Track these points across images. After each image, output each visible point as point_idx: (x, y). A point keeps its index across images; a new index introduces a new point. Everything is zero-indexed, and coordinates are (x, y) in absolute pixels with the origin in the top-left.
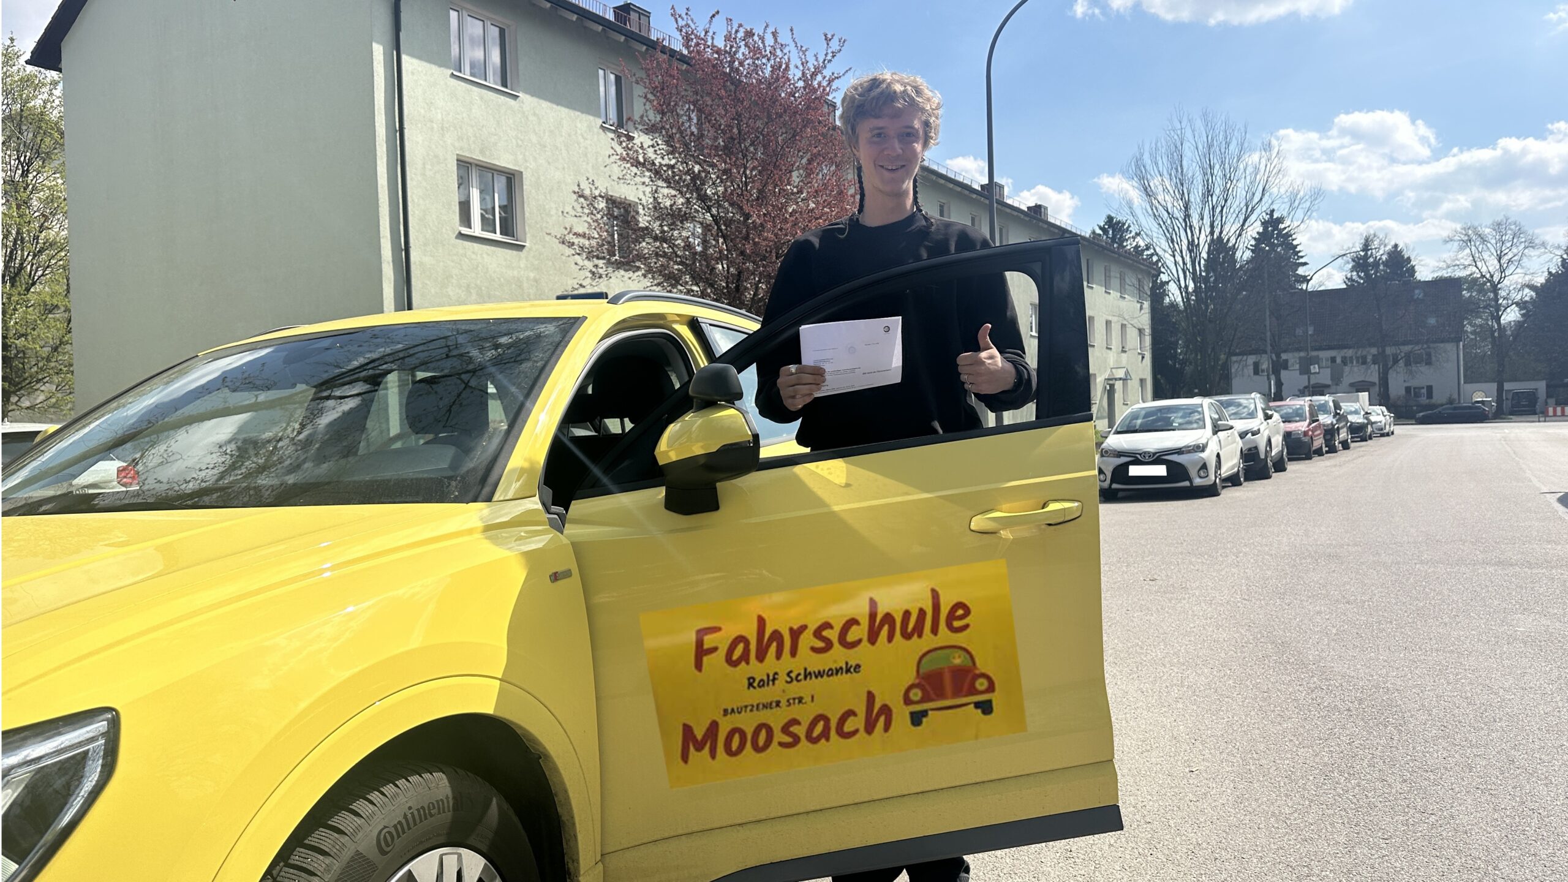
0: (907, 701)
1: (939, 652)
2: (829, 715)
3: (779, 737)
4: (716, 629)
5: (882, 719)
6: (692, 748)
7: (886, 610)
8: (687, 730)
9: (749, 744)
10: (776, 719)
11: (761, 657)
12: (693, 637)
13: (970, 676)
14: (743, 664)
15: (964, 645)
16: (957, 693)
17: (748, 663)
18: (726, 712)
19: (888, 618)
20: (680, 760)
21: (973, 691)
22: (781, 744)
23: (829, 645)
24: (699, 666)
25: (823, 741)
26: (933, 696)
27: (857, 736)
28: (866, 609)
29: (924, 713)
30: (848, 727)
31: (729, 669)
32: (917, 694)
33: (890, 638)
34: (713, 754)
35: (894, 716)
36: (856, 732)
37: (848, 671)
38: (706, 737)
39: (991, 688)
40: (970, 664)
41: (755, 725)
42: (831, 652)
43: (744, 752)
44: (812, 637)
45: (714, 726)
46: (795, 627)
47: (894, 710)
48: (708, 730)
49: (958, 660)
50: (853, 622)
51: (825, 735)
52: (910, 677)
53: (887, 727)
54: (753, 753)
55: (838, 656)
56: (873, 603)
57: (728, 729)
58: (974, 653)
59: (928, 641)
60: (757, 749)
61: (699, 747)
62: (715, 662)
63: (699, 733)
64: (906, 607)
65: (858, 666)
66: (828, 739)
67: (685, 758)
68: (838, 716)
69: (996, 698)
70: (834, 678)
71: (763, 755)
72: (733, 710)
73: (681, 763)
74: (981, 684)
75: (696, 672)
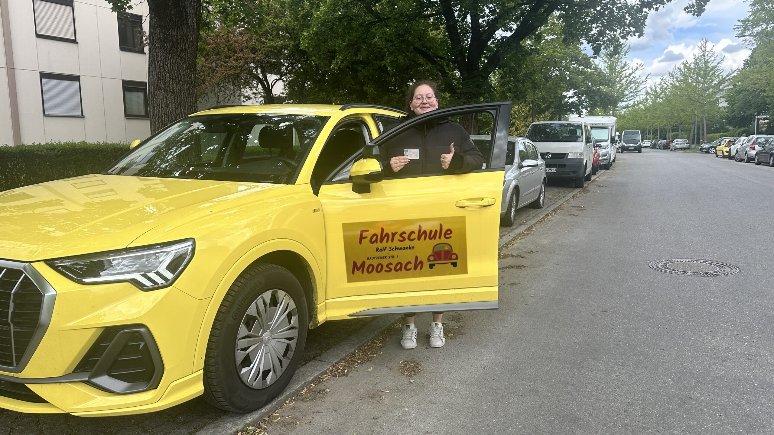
0: (429, 260)
1: (441, 245)
2: (402, 263)
3: (385, 268)
4: (367, 231)
5: (420, 265)
6: (356, 270)
7: (424, 229)
8: (355, 264)
9: (375, 270)
10: (385, 262)
11: (381, 241)
12: (359, 233)
13: (450, 254)
14: (375, 243)
15: (449, 243)
16: (446, 259)
17: (377, 243)
18: (368, 258)
19: (425, 232)
20: (351, 273)
21: (451, 259)
22: (386, 271)
23: (404, 239)
24: (360, 242)
25: (400, 271)
26: (437, 259)
27: (411, 270)
28: (418, 228)
29: (434, 265)
30: (408, 267)
31: (371, 244)
32: (432, 258)
33: (425, 239)
34: (363, 272)
35: (424, 265)
36: (410, 269)
37: (410, 248)
38: (361, 266)
39: (457, 258)
40: (450, 249)
41: (377, 264)
42: (405, 242)
43: (373, 272)
44: (399, 236)
45: (364, 263)
46: (394, 232)
47: (424, 263)
48: (362, 264)
49: (447, 248)
50: (413, 232)
51: (400, 269)
52: (430, 252)
53: (421, 268)
54: (376, 273)
55: (407, 243)
56: (420, 227)
57: (368, 264)
58: (452, 246)
59: (437, 241)
60: (377, 272)
61: (358, 270)
62: (366, 242)
63: (359, 265)
64: (431, 229)
65: (413, 247)
66: (401, 271)
67: (353, 273)
68: (405, 263)
69: (458, 262)
70: (405, 251)
71: (379, 274)
72: (370, 258)
73: (352, 274)
74: (454, 257)
75: (359, 245)
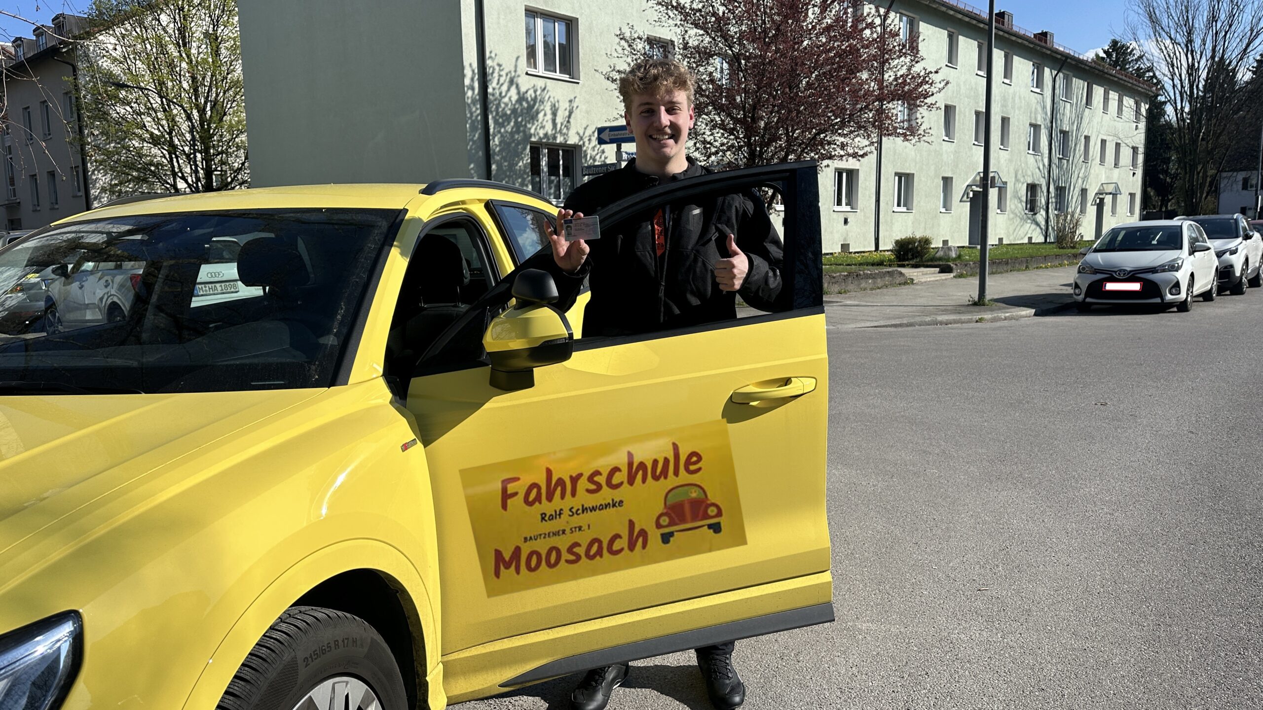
0: (659, 526)
1: (680, 489)
2: (602, 539)
3: (565, 556)
4: (516, 479)
5: (641, 540)
6: (502, 567)
7: (640, 460)
8: (498, 554)
9: (544, 562)
10: (563, 543)
11: (550, 498)
12: (499, 486)
13: (704, 506)
14: (537, 503)
15: (698, 483)
16: (695, 518)
17: (540, 503)
18: (526, 539)
19: (642, 466)
20: (493, 576)
21: (706, 516)
22: (567, 561)
23: (599, 487)
24: (504, 506)
25: (598, 557)
26: (677, 521)
27: (623, 553)
28: (625, 460)
29: (671, 534)
30: (616, 546)
31: (527, 508)
32: (665, 521)
33: (644, 480)
34: (518, 571)
35: (649, 537)
36: (622, 550)
37: (614, 505)
38: (512, 558)
39: (719, 514)
40: (703, 496)
41: (548, 548)
42: (601, 492)
43: (541, 568)
44: (586, 482)
45: (517, 551)
46: (574, 475)
47: (649, 533)
48: (513, 553)
49: (694, 494)
50: (616, 469)
51: (599, 553)
52: (660, 508)
53: (644, 546)
54: (547, 568)
55: (606, 495)
56: (630, 455)
57: (528, 552)
58: (706, 488)
59: (671, 481)
60: (550, 565)
61: (507, 567)
62: (517, 503)
63: (507, 556)
64: (654, 457)
65: (621, 502)
66: (601, 556)
67: (497, 574)
68: (608, 538)
69: (723, 521)
70: (604, 512)
71: (554, 570)
72: (531, 538)
73: (495, 578)
74: (712, 511)
75: (503, 511)
